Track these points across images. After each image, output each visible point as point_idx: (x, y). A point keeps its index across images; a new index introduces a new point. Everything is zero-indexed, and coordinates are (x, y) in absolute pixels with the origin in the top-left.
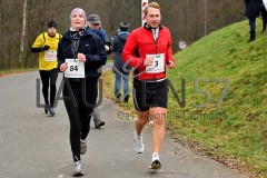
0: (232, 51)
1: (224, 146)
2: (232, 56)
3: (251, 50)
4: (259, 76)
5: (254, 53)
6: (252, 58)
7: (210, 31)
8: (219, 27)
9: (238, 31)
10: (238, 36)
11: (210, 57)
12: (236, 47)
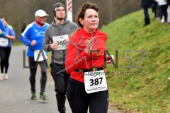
0: (133, 33)
1: (130, 103)
2: (132, 37)
3: (146, 32)
4: (153, 51)
5: (148, 34)
6: (147, 38)
7: (114, 19)
8: (121, 16)
9: (136, 19)
10: (136, 22)
11: (116, 37)
12: (135, 30)
